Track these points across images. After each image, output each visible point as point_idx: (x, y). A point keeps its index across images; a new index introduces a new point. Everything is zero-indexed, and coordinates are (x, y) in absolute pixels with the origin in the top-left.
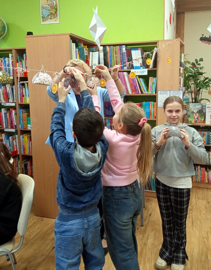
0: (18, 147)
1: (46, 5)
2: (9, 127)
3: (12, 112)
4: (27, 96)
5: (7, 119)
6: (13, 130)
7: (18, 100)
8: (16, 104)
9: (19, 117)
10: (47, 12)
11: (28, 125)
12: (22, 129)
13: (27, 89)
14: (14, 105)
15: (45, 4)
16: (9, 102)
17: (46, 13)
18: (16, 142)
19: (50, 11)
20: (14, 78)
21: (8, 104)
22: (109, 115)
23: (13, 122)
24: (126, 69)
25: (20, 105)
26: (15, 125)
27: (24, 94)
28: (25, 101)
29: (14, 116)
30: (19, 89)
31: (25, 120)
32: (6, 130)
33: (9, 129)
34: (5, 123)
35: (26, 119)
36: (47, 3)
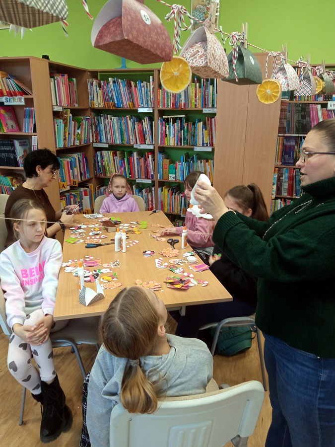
0: (154, 203)
1: (201, 6)
2: (144, 177)
3: (148, 158)
4: (172, 136)
5: (141, 167)
6: (149, 181)
7: (158, 141)
8: (154, 147)
9: (158, 164)
10: (201, 16)
11: (170, 175)
12: (161, 180)
13: (172, 127)
14: (152, 147)
15: (199, 4)
16: (145, 144)
17: (199, 17)
18: (152, 196)
19: (205, 14)
20: (153, 110)
21: (143, 147)
22: (289, 163)
23: (150, 171)
24: (322, 100)
25: (160, 148)
26: (152, 175)
27: (168, 133)
28: (168, 143)
29: (151, 163)
30: (160, 126)
31: (166, 169)
32: (138, 181)
33: (143, 180)
34: (138, 171)
35: (168, 167)
36: (203, 3)
